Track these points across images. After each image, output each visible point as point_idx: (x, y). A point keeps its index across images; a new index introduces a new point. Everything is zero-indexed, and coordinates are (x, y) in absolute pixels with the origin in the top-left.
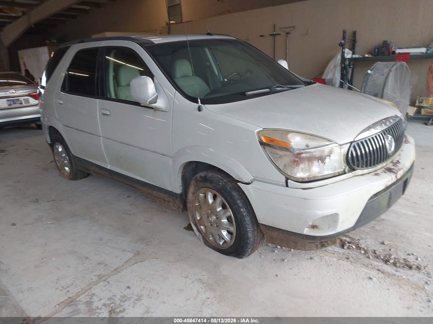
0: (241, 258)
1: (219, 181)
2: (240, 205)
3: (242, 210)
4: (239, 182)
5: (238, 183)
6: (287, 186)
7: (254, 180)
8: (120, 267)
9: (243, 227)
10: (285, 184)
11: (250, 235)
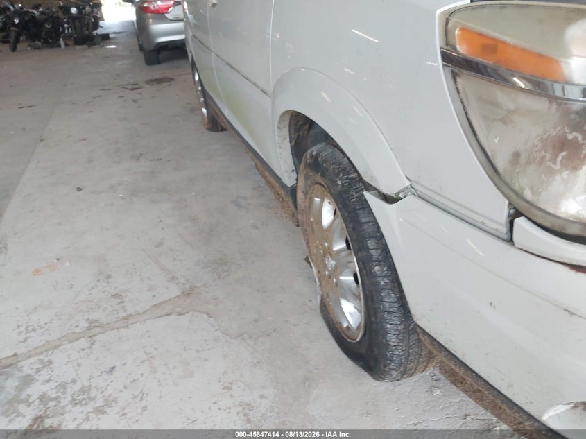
0: (376, 379)
1: (337, 175)
2: (373, 252)
3: (377, 268)
4: (369, 187)
5: (365, 193)
6: (510, 241)
7: (411, 190)
8: (139, 314)
9: (375, 313)
10: (504, 230)
11: (393, 340)
